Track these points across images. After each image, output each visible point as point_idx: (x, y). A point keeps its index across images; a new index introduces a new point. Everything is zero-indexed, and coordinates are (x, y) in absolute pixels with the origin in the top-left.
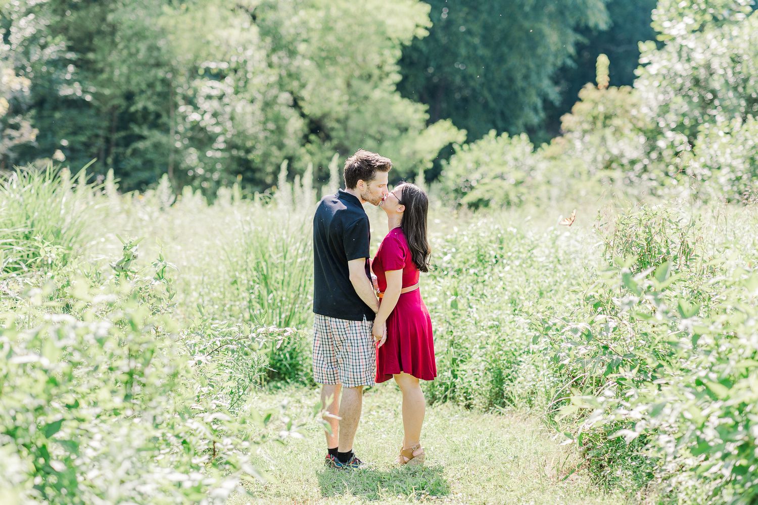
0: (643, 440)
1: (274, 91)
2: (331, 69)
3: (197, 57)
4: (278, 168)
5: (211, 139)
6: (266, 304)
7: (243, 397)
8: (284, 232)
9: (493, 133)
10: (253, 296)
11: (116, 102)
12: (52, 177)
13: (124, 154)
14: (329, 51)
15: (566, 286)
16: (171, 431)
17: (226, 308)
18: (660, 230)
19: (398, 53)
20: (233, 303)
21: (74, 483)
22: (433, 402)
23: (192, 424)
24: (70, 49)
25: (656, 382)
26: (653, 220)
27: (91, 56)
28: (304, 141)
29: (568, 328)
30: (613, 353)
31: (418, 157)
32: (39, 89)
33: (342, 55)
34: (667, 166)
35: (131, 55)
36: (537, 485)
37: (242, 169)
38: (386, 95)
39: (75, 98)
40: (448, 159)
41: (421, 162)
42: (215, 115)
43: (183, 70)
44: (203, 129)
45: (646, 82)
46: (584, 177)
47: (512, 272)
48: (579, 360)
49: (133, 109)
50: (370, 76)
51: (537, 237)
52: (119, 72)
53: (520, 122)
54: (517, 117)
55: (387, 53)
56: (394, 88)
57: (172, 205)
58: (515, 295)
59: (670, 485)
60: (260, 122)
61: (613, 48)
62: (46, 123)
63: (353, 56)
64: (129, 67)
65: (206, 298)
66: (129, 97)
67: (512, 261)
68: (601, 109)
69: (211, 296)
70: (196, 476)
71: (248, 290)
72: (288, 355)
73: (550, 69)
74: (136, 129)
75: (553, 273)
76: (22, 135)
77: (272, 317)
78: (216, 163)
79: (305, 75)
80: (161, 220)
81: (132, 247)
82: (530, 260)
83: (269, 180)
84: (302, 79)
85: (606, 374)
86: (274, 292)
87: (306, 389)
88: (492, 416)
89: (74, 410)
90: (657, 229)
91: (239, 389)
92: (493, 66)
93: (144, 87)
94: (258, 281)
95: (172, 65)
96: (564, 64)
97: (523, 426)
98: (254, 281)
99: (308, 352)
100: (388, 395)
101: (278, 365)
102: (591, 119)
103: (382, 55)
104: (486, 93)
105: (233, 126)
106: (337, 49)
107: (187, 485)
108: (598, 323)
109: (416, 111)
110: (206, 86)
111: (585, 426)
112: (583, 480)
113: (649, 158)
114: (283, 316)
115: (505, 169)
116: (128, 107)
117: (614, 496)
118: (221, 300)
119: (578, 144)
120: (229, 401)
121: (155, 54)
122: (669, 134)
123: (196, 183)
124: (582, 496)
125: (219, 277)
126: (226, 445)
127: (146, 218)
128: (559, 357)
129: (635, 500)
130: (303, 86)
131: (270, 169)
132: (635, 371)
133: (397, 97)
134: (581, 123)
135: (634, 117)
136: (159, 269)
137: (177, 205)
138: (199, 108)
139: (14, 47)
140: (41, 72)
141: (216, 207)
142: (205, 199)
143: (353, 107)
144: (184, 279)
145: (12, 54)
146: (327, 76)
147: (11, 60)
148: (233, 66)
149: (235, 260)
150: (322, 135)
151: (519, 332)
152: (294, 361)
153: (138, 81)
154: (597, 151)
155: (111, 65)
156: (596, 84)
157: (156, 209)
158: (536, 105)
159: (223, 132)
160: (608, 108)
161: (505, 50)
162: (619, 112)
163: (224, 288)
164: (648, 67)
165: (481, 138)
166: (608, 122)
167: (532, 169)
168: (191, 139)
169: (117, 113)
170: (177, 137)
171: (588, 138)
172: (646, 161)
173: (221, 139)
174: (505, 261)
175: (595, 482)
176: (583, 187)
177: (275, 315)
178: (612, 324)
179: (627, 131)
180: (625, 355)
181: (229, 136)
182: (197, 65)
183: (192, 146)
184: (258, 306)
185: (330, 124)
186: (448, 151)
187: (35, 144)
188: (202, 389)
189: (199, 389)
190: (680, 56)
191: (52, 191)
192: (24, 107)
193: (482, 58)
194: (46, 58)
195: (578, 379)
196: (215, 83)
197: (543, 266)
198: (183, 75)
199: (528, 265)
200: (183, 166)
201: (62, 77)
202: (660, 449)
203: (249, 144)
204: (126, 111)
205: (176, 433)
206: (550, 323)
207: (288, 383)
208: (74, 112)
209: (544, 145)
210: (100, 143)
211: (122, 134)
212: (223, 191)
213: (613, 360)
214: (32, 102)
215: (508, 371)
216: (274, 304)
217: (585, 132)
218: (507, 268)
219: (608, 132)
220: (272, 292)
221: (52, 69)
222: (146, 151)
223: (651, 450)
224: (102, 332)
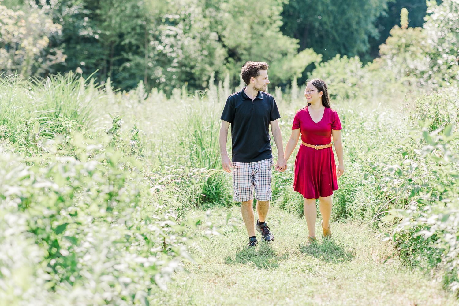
0: (434, 238)
1: (207, 32)
2: (241, 18)
3: (161, 12)
4: (210, 78)
5: (170, 61)
6: (201, 156)
7: (186, 212)
8: (212, 113)
9: (338, 56)
10: (193, 152)
11: (113, 39)
12: (72, 80)
13: (118, 70)
14: (239, 8)
15: (383, 145)
16: (138, 231)
17: (176, 159)
18: (444, 107)
19: (281, 9)
20: (180, 156)
21: (74, 263)
22: (302, 216)
23: (152, 228)
24: (86, 8)
25: (443, 201)
26: (440, 101)
27: (98, 12)
28: (225, 62)
29: (386, 168)
30: (415, 183)
31: (293, 71)
32: (68, 31)
33: (248, 10)
34: (444, 75)
35: (122, 11)
36: (367, 266)
37: (188, 79)
38: (274, 34)
39: (89, 37)
40: (311, 71)
41: (295, 73)
42: (172, 46)
43: (153, 19)
44: (165, 55)
45: (431, 25)
46: (393, 81)
47: (351, 136)
48: (393, 189)
49: (123, 43)
50: (264, 23)
51: (366, 115)
52: (115, 21)
53: (355, 50)
54: (353, 47)
55: (274, 8)
56: (278, 29)
57: (145, 99)
58: (353, 151)
59: (452, 266)
60: (199, 50)
61: (410, 5)
62: (72, 51)
63: (254, 10)
64: (121, 19)
65: (165, 153)
66: (121, 36)
67: (351, 130)
68: (403, 41)
69: (168, 151)
70: (152, 259)
71: (190, 148)
72: (214, 187)
73: (373, 18)
74: (125, 55)
75: (375, 137)
76: (57, 58)
77: (205, 164)
78: (172, 75)
79: (225, 22)
80: (139, 108)
81: (118, 120)
82: (361, 129)
83: (204, 85)
84: (224, 25)
85: (410, 197)
86: (206, 149)
87: (225, 208)
88: (339, 224)
89: (74, 218)
90: (442, 106)
91: (183, 207)
92: (338, 17)
93: (129, 30)
94: (196, 142)
95: (146, 17)
96: (381, 14)
97: (358, 230)
98: (193, 143)
99: (227, 186)
100: (275, 211)
101: (208, 193)
102: (397, 47)
103: (271, 9)
104: (334, 33)
105: (183, 53)
106: (244, 6)
107: (147, 265)
108: (406, 165)
109: (292, 43)
110: (167, 29)
111: (397, 229)
112: (396, 263)
113: (432, 70)
114: (211, 164)
115: (345, 77)
116: (120, 42)
117: (416, 273)
118: (173, 154)
119: (389, 62)
120: (177, 214)
121: (136, 10)
122: (445, 56)
123: (161, 87)
124: (396, 272)
125: (172, 140)
126: (172, 240)
127: (130, 106)
128: (381, 186)
129: (430, 275)
130: (224, 29)
131: (205, 78)
132: (429, 194)
133: (280, 35)
134: (391, 49)
135: (423, 46)
136: (134, 134)
137: (149, 99)
138: (162, 42)
139: (52, 7)
140: (69, 22)
141: (172, 100)
142: (165, 95)
143: (254, 41)
144: (151, 142)
145: (51, 11)
146: (239, 23)
147: (51, 14)
148: (183, 17)
149: (182, 130)
150: (236, 58)
151: (355, 172)
152: (217, 191)
153: (126, 27)
154: (401, 66)
155: (110, 17)
156: (400, 26)
157: (136, 101)
158: (365, 39)
159: (177, 56)
160: (407, 40)
161: (345, 7)
162: (414, 42)
163: (175, 147)
164: (432, 15)
165: (331, 59)
166: (408, 49)
167: (362, 77)
168: (158, 61)
169: (114, 45)
170: (150, 60)
171: (395, 58)
172: (431, 72)
173: (175, 61)
174: (346, 130)
175: (404, 264)
176: (393, 87)
177: (206, 163)
178: (415, 165)
179: (419, 55)
180: (423, 185)
181: (180, 59)
182: (161, 16)
183: (158, 65)
184: (196, 158)
185: (240, 51)
186: (311, 67)
187: (65, 64)
188: (160, 206)
189: (158, 207)
190: (451, 9)
191: (72, 89)
192: (58, 42)
193: (332, 12)
194: (71, 13)
195: (393, 201)
196: (172, 28)
197: (370, 133)
198: (152, 23)
199: (360, 132)
200: (153, 77)
201: (81, 25)
202: (446, 243)
203: (192, 64)
204: (119, 45)
205: (142, 233)
206: (376, 165)
207: (214, 204)
208: (88, 45)
209: (369, 63)
210: (104, 64)
211: (117, 58)
212: (176, 91)
213: (415, 188)
214: (63, 39)
215: (349, 196)
216: (205, 157)
217: (394, 55)
218: (348, 134)
219: (408, 55)
220: (204, 149)
221: (75, 20)
222: (131, 68)
223: (439, 244)
224: (91, 168)
